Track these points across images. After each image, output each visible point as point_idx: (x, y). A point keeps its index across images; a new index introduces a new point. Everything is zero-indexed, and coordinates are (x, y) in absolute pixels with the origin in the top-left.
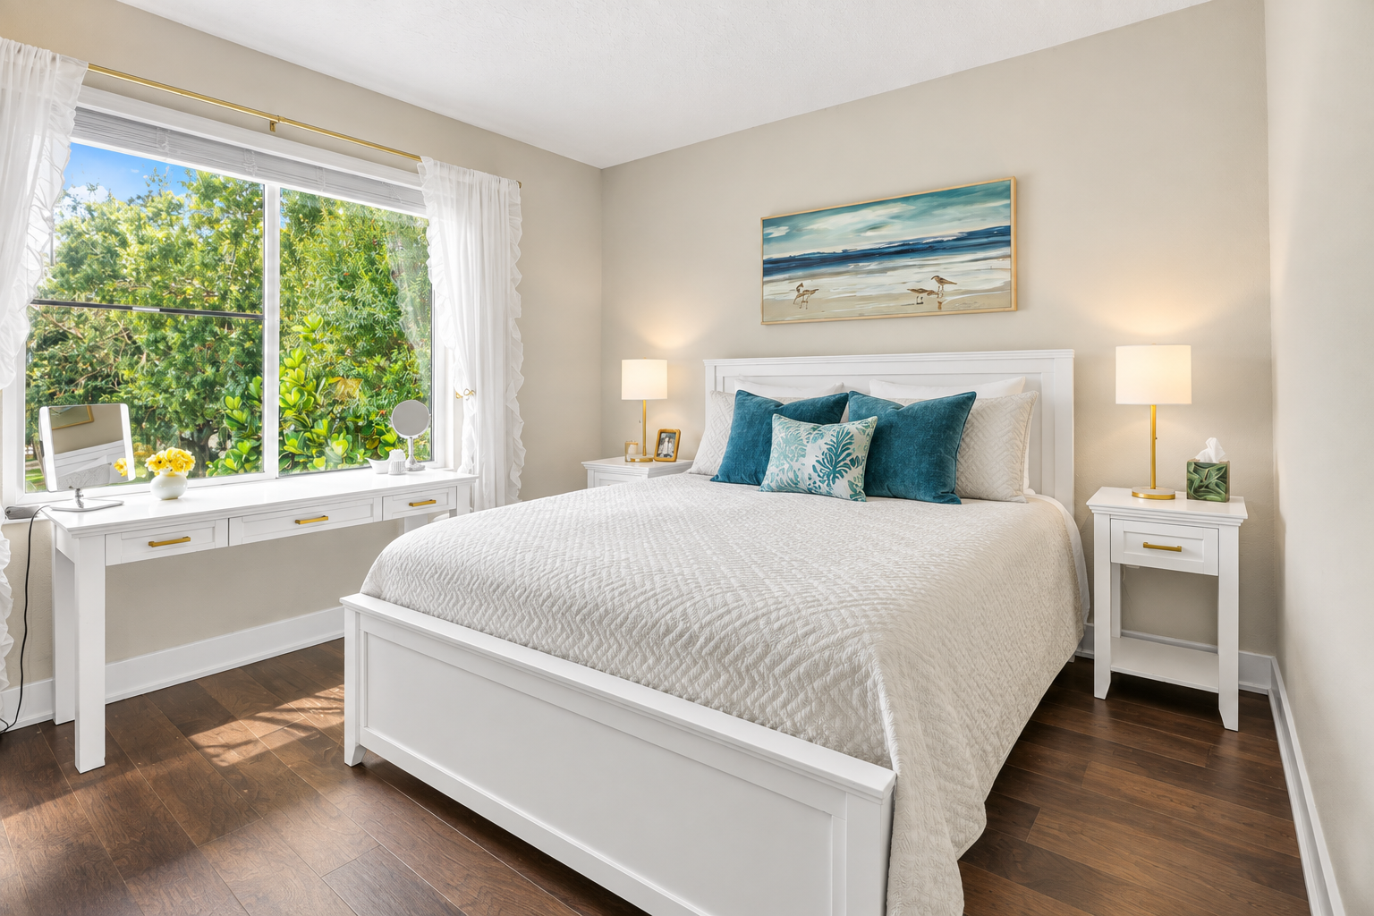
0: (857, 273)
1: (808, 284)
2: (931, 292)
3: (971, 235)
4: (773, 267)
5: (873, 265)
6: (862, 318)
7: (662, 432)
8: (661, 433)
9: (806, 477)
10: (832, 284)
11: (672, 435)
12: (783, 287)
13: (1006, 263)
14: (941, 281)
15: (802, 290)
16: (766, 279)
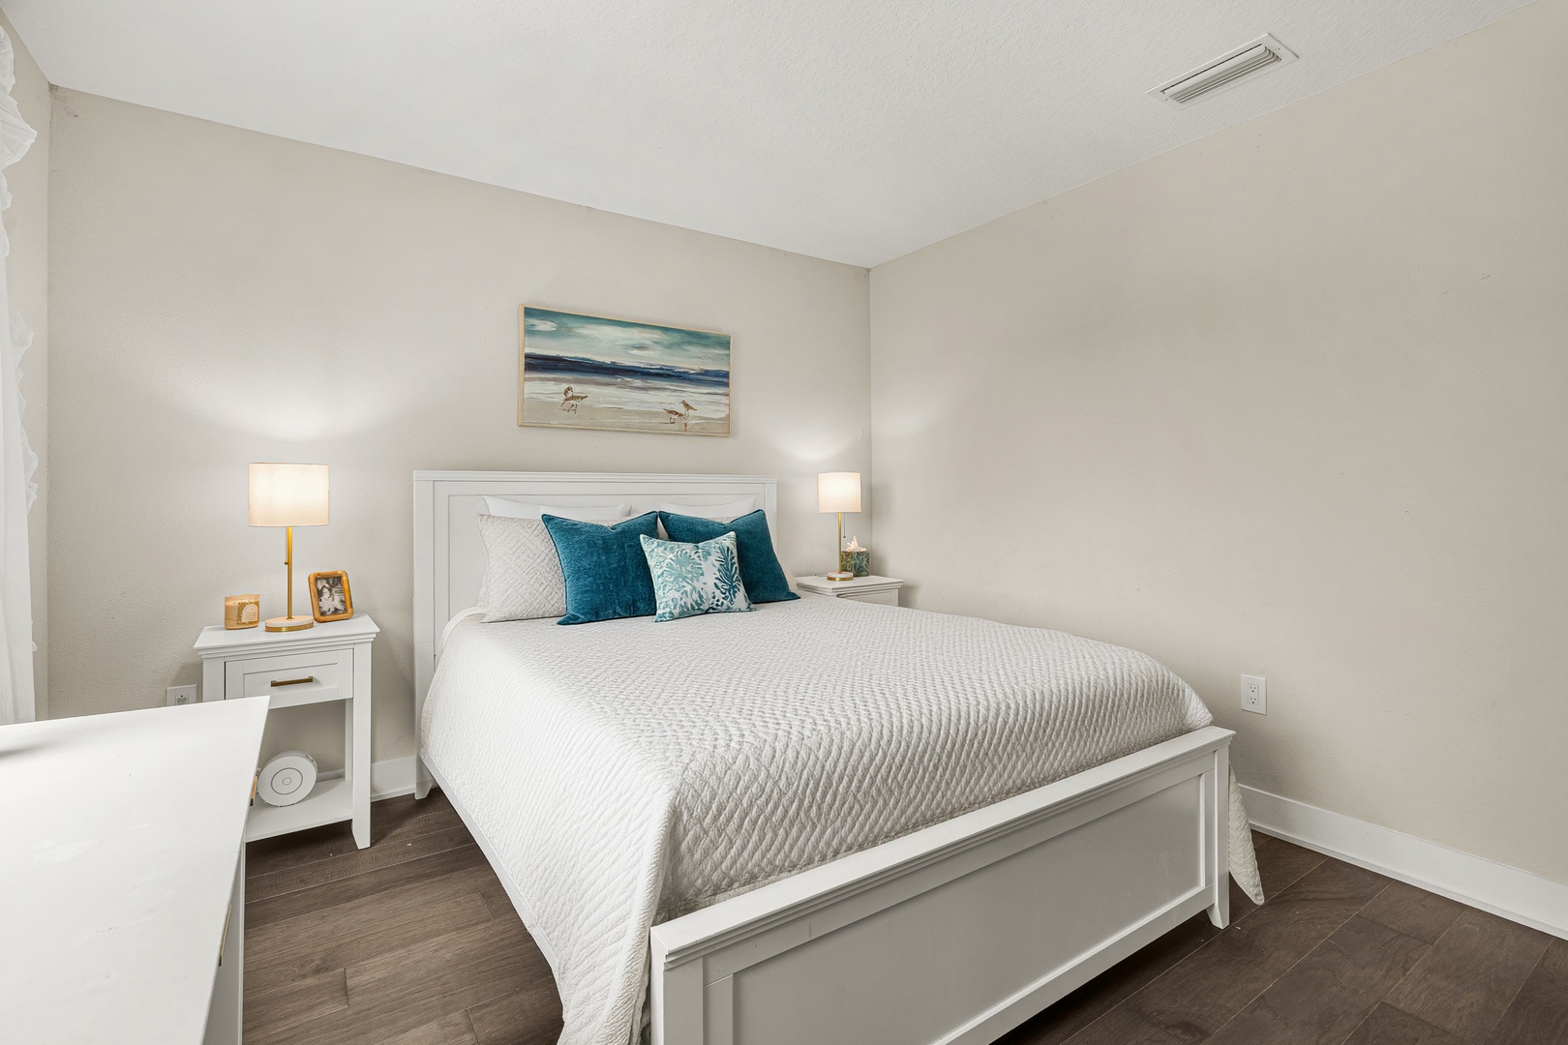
0: (623, 386)
1: (577, 389)
2: (681, 415)
3: (706, 373)
4: (537, 364)
5: (638, 382)
6: (627, 430)
7: (318, 578)
8: (316, 579)
9: (711, 596)
10: (600, 394)
11: (335, 581)
12: (549, 388)
13: (724, 400)
14: (687, 406)
15: (570, 394)
16: (527, 376)
